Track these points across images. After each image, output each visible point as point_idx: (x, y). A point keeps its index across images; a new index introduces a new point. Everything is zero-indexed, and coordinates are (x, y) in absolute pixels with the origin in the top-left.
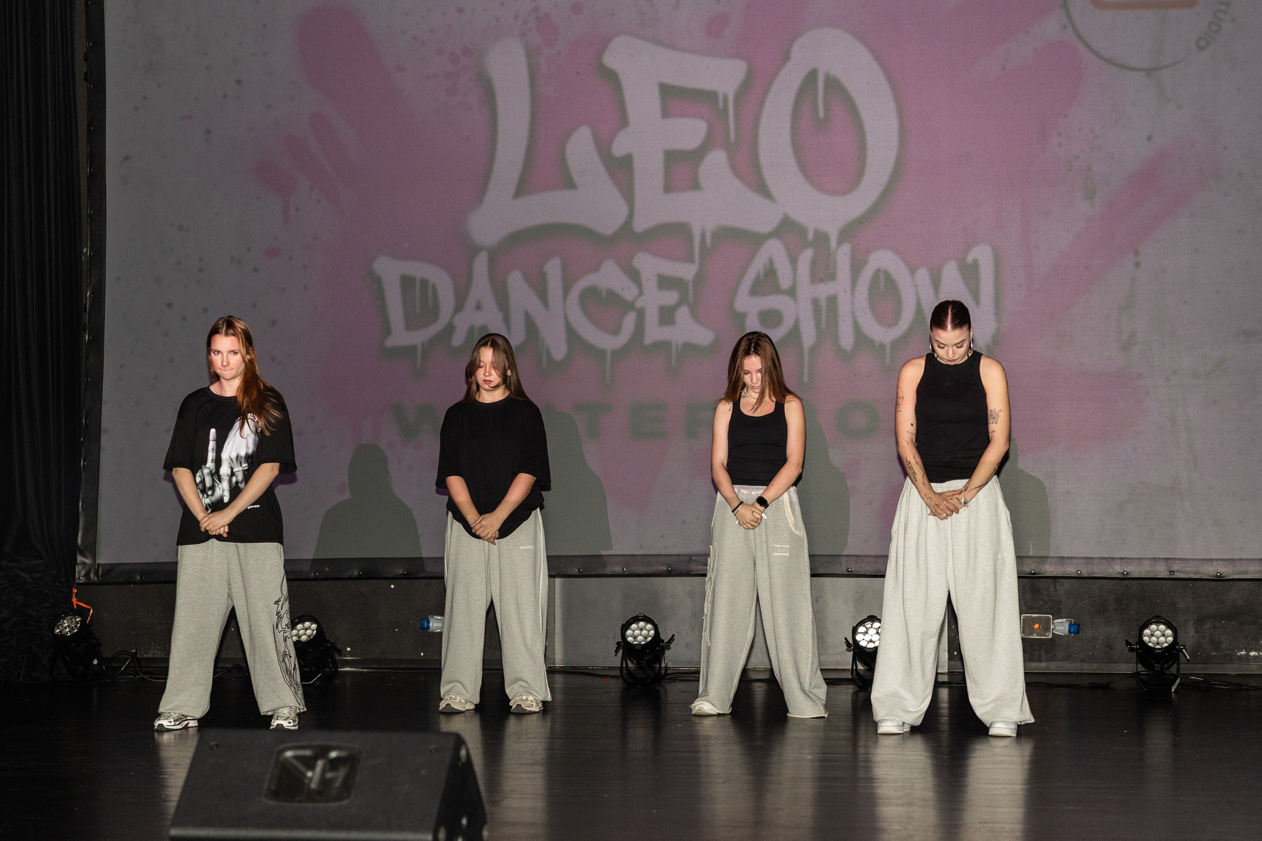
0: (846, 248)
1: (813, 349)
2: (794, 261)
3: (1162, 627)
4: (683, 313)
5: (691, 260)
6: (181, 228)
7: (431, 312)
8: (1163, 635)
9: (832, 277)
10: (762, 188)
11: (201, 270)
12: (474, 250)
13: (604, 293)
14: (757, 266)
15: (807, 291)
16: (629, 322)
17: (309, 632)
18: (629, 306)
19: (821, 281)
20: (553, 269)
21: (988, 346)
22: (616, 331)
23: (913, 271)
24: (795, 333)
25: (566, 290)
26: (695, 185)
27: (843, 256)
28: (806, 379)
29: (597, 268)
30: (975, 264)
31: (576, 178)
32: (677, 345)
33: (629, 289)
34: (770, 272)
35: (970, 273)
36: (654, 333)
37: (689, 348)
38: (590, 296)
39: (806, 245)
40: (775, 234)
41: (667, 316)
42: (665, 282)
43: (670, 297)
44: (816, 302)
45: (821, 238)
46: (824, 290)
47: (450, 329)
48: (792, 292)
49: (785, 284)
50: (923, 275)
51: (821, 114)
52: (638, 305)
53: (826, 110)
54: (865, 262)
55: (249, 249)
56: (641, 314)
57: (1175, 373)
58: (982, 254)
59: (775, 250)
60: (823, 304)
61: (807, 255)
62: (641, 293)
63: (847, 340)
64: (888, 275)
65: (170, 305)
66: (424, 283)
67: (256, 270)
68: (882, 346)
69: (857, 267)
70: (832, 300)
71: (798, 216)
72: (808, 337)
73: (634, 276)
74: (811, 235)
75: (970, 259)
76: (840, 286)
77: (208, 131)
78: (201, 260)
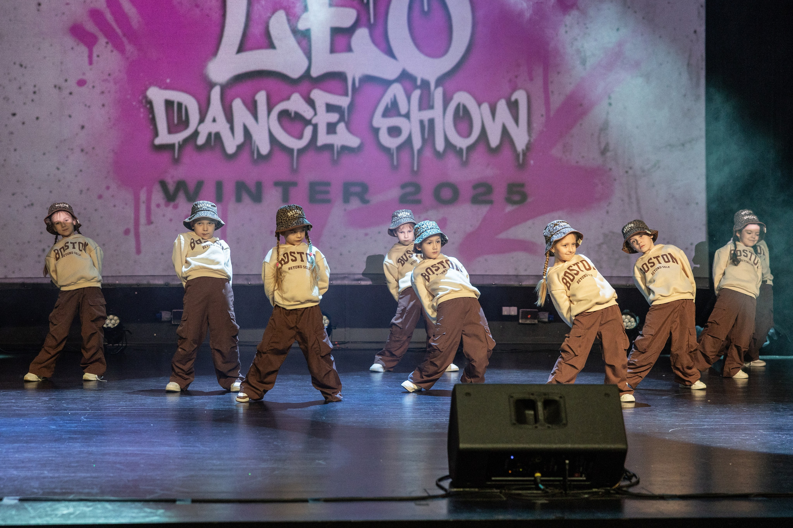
0: (440, 91)
1: (420, 151)
2: (409, 97)
3: (629, 316)
4: (341, 127)
5: (346, 94)
6: (21, 66)
7: (184, 123)
8: (630, 321)
9: (431, 107)
10: (389, 52)
11: (35, 93)
12: (212, 85)
13: (293, 115)
14: (386, 100)
15: (417, 115)
16: (308, 131)
17: (113, 321)
18: (308, 122)
19: (425, 109)
20: (261, 98)
21: (523, 150)
22: (300, 137)
23: (479, 105)
24: (409, 140)
25: (270, 110)
26: (349, 49)
27: (438, 95)
28: (415, 168)
29: (288, 98)
30: (516, 102)
31: (276, 42)
32: (337, 146)
33: (308, 111)
34: (394, 103)
35: (513, 106)
36: (323, 139)
37: (344, 149)
38: (284, 115)
39: (416, 87)
40: (397, 80)
41: (331, 128)
42: (330, 108)
43: (334, 117)
44: (422, 122)
45: (425, 84)
46: (426, 115)
47: (196, 134)
48: (407, 116)
49: (403, 111)
50: (485, 107)
51: (426, 8)
52: (314, 121)
53: (429, 5)
54: (451, 99)
55: (66, 80)
56: (315, 127)
57: (631, 168)
58: (520, 96)
59: (397, 90)
60: (426, 124)
61: (416, 94)
62: (316, 114)
63: (440, 145)
64: (465, 107)
65: (14, 115)
66: (180, 105)
67: (71, 93)
68: (461, 150)
69: (446, 101)
70: (432, 122)
71: (411, 70)
72: (417, 143)
73: (311, 103)
74: (419, 82)
75: (513, 98)
76: (436, 113)
77: (39, 4)
78: (35, 86)
